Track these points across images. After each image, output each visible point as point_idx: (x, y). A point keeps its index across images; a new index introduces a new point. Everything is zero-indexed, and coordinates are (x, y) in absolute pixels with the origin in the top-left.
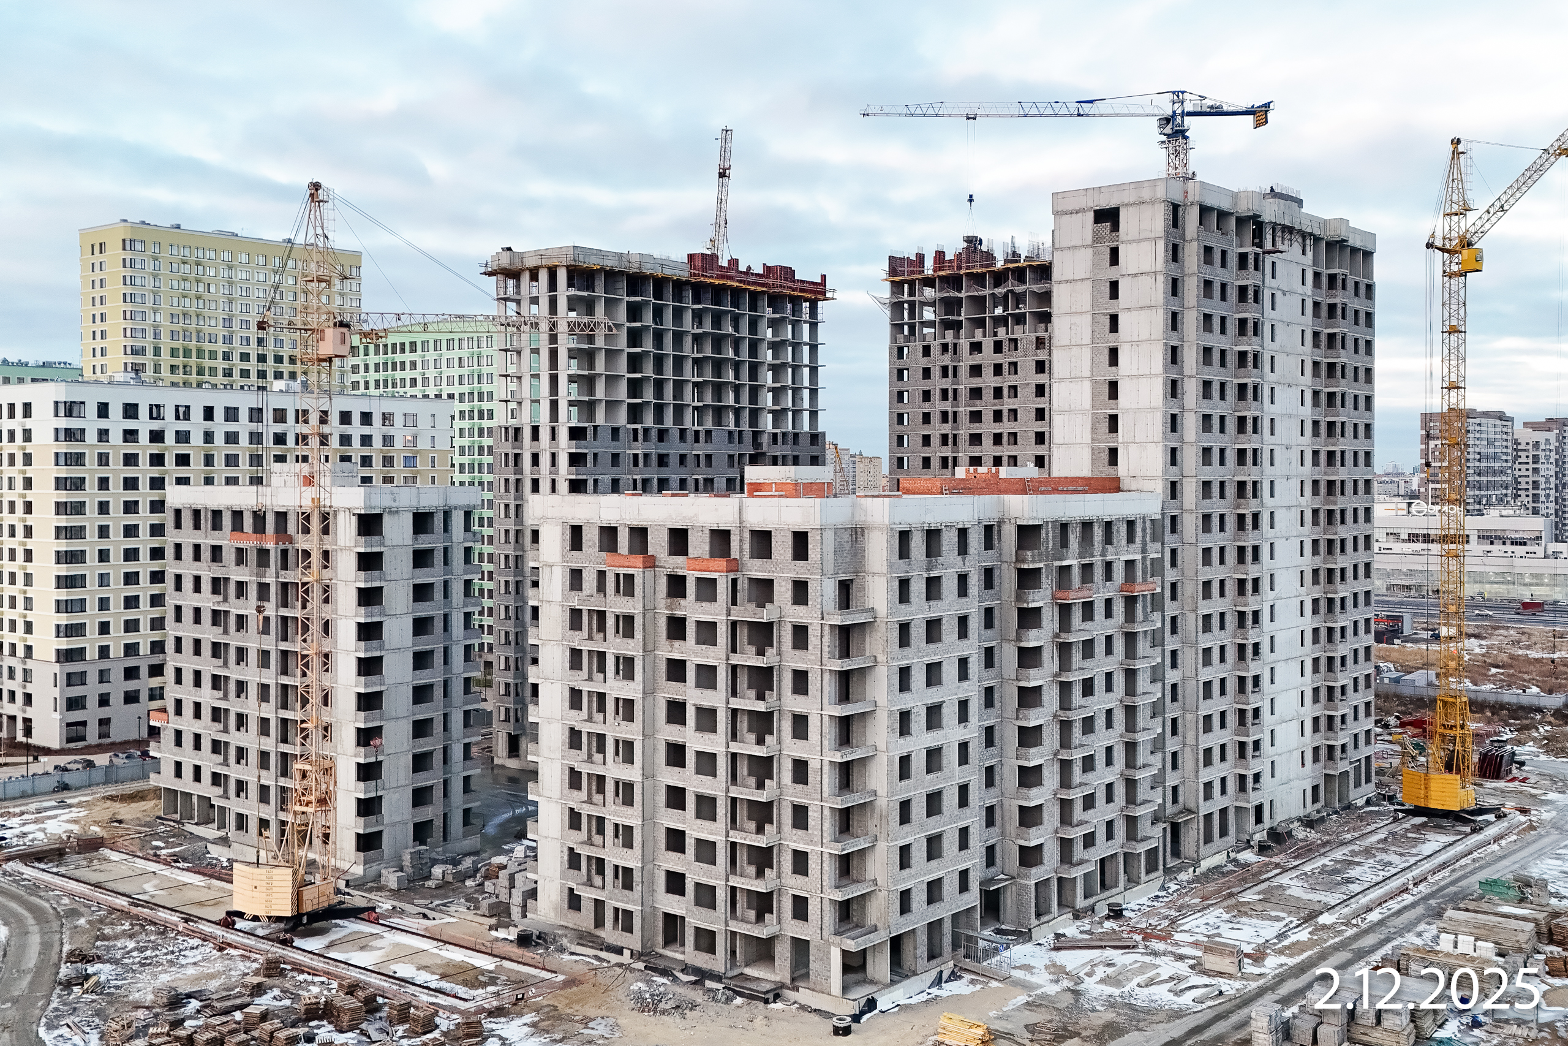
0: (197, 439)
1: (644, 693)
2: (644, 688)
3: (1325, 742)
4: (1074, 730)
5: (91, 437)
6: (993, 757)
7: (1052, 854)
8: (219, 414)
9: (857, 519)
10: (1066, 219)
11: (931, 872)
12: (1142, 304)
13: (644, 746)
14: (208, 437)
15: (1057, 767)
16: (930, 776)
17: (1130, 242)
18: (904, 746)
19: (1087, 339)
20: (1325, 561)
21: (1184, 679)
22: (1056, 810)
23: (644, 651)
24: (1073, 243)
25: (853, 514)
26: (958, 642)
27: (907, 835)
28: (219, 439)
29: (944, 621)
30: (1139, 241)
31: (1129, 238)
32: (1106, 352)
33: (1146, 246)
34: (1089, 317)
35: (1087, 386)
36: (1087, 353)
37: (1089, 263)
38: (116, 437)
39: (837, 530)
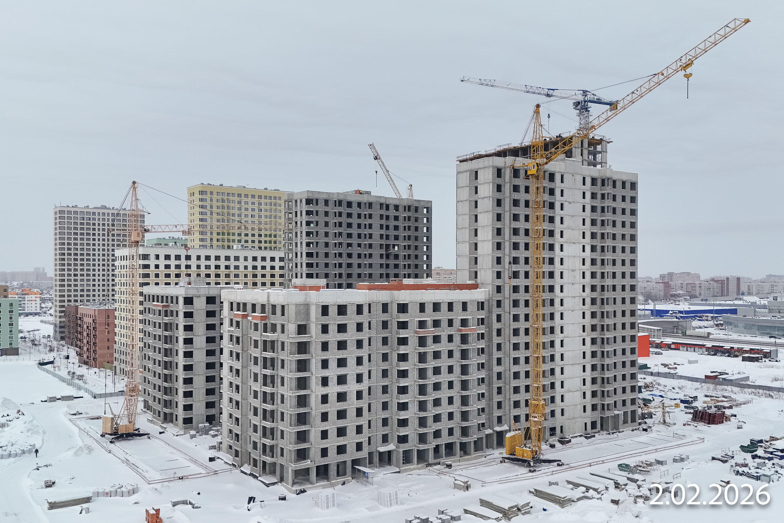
0: (194, 268)
1: (242, 367)
2: (242, 365)
3: (600, 402)
4: (428, 389)
5: (152, 267)
6: (387, 398)
7: (413, 439)
8: (203, 258)
9: (308, 300)
10: (461, 175)
11: (339, 442)
12: (485, 210)
13: (242, 388)
14: (199, 267)
15: (417, 404)
16: (339, 403)
17: (481, 184)
18: (325, 390)
19: (468, 226)
20: (600, 321)
21: (505, 371)
22: (417, 422)
23: (242, 350)
24: (463, 185)
25: (306, 299)
26: (356, 350)
27: (325, 426)
28: (203, 268)
29: (348, 342)
30: (484, 184)
31: (481, 182)
32: (474, 231)
33: (486, 185)
34: (468, 216)
35: (468, 244)
36: (467, 231)
37: (468, 193)
38: (162, 267)
39: (297, 305)
